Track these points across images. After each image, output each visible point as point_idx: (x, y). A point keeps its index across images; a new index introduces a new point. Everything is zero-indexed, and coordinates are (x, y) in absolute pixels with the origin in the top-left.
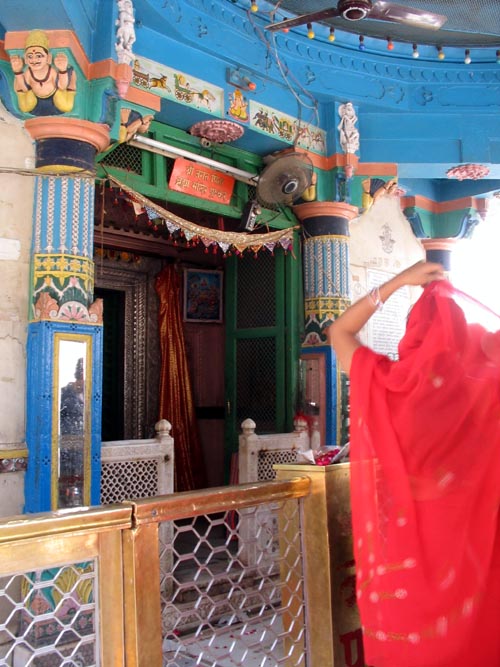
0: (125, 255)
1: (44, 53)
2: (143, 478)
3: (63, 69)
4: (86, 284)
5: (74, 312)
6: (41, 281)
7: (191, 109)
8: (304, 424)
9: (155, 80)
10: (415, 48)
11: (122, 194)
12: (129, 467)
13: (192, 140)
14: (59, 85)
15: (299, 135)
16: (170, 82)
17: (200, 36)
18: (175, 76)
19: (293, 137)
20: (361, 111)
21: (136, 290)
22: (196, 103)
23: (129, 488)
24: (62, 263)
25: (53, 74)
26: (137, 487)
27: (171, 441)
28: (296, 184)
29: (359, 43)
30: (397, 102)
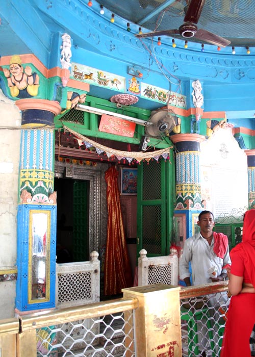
0: (88, 162)
1: (18, 67)
2: (83, 281)
3: (30, 74)
4: (47, 184)
5: (40, 199)
6: (24, 183)
7: (107, 89)
8: (175, 251)
9: (86, 75)
10: (233, 48)
11: (71, 135)
12: (75, 276)
13: (112, 104)
14: (29, 83)
15: (170, 99)
16: (95, 76)
17: (111, 50)
18: (98, 73)
19: (167, 100)
20: (205, 84)
21: (95, 179)
22: (110, 86)
23: (75, 287)
24: (34, 174)
25: (25, 77)
26: (79, 286)
27: (99, 262)
28: (166, 126)
29: (201, 48)
30: (225, 79)
